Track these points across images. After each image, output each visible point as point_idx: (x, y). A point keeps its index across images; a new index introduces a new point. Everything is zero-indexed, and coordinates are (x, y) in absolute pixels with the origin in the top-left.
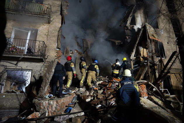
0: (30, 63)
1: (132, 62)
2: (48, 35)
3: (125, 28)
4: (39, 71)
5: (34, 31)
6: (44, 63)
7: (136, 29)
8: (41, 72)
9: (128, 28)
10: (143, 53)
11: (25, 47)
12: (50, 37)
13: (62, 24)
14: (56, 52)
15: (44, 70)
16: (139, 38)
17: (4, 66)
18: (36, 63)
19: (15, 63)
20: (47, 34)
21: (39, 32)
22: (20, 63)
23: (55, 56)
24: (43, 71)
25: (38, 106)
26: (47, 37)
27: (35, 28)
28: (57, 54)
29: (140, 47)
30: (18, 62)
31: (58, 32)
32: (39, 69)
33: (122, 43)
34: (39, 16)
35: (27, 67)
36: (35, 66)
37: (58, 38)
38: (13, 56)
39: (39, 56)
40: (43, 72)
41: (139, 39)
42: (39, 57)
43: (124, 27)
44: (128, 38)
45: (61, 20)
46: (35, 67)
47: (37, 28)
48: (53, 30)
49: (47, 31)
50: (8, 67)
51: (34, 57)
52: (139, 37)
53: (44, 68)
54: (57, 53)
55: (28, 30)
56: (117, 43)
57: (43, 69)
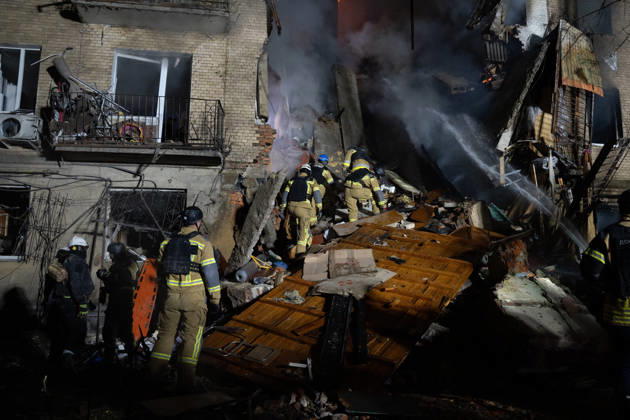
0: (177, 169)
1: (502, 159)
2: (226, 73)
3: (485, 36)
4: (208, 193)
5: (178, 60)
6: (220, 167)
7: (524, 42)
8: (212, 197)
9: (497, 37)
10: (541, 127)
11: (155, 115)
12: (235, 82)
13: (269, 33)
14: (257, 132)
15: (222, 189)
16: (531, 80)
17: (102, 180)
18: (196, 170)
19: (134, 168)
20: (222, 70)
21: (196, 66)
22: (148, 168)
23: (255, 145)
24: (218, 192)
25: (236, 299)
26: (225, 81)
27: (183, 52)
28: (258, 138)
29: (532, 108)
30: (140, 167)
31: (256, 61)
32: (206, 186)
33: (472, 89)
34: (195, 11)
35: (170, 181)
36: (195, 178)
37: (260, 83)
38: (132, 151)
39: (208, 149)
40: (220, 196)
41: (532, 84)
42: (210, 154)
43: (483, 34)
44: (493, 70)
45: (266, 19)
46: (194, 182)
47: (189, 52)
48: (242, 55)
49: (223, 61)
50: (114, 185)
51: (192, 153)
52: (533, 76)
53: (223, 184)
54: (258, 135)
55: (160, 58)
56: (455, 89)
57: (218, 186)
